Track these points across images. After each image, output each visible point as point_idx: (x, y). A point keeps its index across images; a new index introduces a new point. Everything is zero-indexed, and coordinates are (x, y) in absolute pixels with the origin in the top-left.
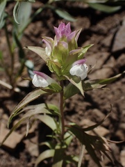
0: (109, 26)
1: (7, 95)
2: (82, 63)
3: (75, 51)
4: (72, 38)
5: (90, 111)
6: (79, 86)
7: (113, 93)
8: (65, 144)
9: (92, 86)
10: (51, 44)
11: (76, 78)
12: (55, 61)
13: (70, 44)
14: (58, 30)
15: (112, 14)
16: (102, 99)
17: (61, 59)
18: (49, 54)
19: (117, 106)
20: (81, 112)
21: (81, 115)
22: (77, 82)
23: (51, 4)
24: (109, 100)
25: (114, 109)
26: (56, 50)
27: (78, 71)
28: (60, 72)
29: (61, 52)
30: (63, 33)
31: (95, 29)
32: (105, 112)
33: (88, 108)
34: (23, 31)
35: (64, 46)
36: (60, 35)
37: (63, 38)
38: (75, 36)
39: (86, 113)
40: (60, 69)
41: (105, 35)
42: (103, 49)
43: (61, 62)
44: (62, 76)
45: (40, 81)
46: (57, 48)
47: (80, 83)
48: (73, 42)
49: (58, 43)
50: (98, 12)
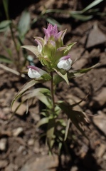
0: (85, 30)
1: (17, 79)
2: (67, 59)
3: (61, 49)
4: (59, 38)
5: (72, 89)
6: (65, 77)
7: (88, 76)
8: (56, 115)
9: (75, 74)
10: (42, 43)
11: (62, 71)
12: (46, 57)
13: (57, 42)
14: (47, 31)
15: (86, 21)
16: (81, 80)
17: (50, 55)
18: (41, 51)
19: (91, 85)
20: (66, 90)
21: (67, 92)
22: (64, 74)
23: (44, 15)
24: (85, 81)
25: (89, 87)
26: (46, 48)
27: (64, 65)
28: (50, 66)
29: (50, 49)
30: (51, 33)
31: (74, 32)
32: (83, 89)
33: (71, 87)
34: (25, 35)
35: (53, 45)
36: (49, 35)
37: (51, 37)
38: (61, 36)
39: (70, 91)
40: (49, 63)
41: (82, 36)
42: (80, 46)
43: (50, 58)
44: (51, 69)
45: (34, 73)
46: (46, 46)
47: (66, 75)
48: (59, 41)
49: (47, 42)
50: (77, 20)
